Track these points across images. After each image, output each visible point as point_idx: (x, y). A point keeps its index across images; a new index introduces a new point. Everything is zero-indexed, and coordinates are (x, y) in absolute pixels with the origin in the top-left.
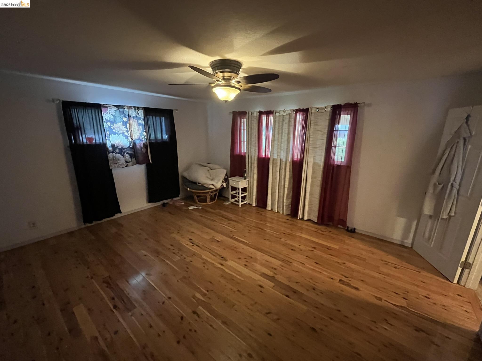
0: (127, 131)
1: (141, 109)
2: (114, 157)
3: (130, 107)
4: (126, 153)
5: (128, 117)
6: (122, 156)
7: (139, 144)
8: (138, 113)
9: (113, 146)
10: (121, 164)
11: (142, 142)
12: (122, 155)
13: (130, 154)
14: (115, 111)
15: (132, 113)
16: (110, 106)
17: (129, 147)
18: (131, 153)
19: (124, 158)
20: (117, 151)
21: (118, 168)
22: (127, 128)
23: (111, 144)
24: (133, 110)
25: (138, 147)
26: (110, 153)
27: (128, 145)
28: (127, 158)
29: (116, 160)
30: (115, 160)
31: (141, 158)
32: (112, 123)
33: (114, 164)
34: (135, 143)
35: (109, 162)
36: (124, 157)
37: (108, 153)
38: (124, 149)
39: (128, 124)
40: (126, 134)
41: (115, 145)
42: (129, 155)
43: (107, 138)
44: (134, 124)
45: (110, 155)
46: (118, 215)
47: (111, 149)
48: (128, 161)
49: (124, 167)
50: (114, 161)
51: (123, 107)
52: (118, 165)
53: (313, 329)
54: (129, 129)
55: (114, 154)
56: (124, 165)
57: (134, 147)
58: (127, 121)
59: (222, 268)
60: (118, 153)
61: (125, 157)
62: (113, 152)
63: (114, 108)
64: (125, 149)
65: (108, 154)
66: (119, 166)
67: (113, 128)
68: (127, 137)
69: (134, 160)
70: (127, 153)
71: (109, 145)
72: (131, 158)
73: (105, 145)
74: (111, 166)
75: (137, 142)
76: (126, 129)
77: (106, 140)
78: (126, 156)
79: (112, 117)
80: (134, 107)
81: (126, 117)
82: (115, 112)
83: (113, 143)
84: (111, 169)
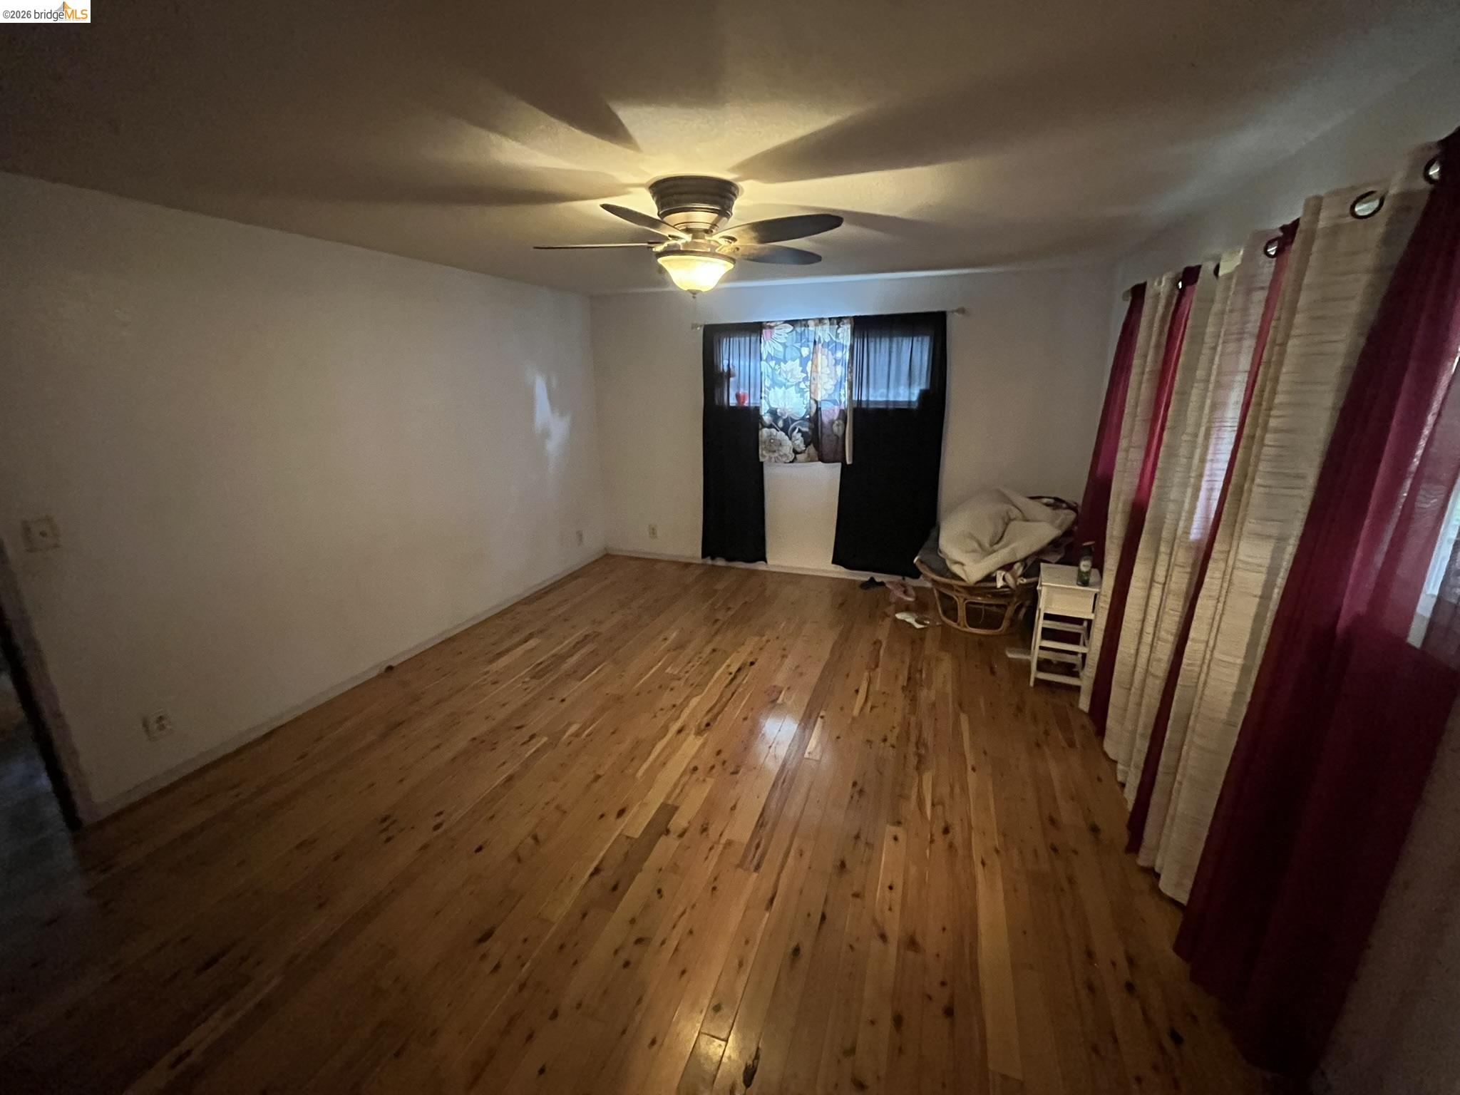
0: (805, 379)
1: (847, 323)
2: (772, 437)
3: (820, 321)
4: (797, 430)
5: (811, 345)
6: (787, 438)
7: (830, 413)
8: (838, 332)
9: (773, 413)
10: (782, 454)
11: (836, 407)
12: (787, 434)
13: (804, 434)
14: (787, 333)
15: (824, 333)
16: (779, 323)
17: (803, 418)
18: (806, 432)
19: (790, 442)
20: (781, 424)
21: (776, 462)
22: (807, 373)
23: (768, 408)
24: (827, 327)
25: (825, 419)
26: (764, 426)
27: (803, 412)
28: (797, 442)
29: (774, 445)
30: (773, 443)
31: (827, 446)
32: (778, 361)
33: (770, 451)
34: (818, 410)
35: (760, 447)
36: (790, 439)
37: (760, 426)
38: (793, 421)
39: (810, 363)
40: (802, 385)
41: (778, 411)
42: (802, 436)
43: (763, 395)
44: (823, 359)
45: (765, 432)
46: (760, 566)
47: (767, 418)
48: (799, 450)
49: (788, 461)
50: (770, 446)
51: (804, 323)
52: (776, 455)
53: (487, 935)
54: (809, 375)
55: (773, 430)
56: (788, 458)
57: (815, 419)
58: (809, 356)
59: (665, 736)
60: (782, 429)
61: (793, 439)
62: (770, 426)
63: (785, 327)
64: (796, 421)
65: (761, 429)
66: (780, 458)
67: (777, 372)
68: (801, 391)
69: (812, 449)
70: (800, 431)
71: (764, 410)
72: (807, 445)
73: (757, 409)
74: (764, 456)
75: (825, 407)
76: (804, 375)
77: (761, 398)
78: (795, 437)
79: (781, 349)
80: (830, 319)
81: (808, 346)
82: (787, 336)
83: (774, 406)
84: (762, 463)
